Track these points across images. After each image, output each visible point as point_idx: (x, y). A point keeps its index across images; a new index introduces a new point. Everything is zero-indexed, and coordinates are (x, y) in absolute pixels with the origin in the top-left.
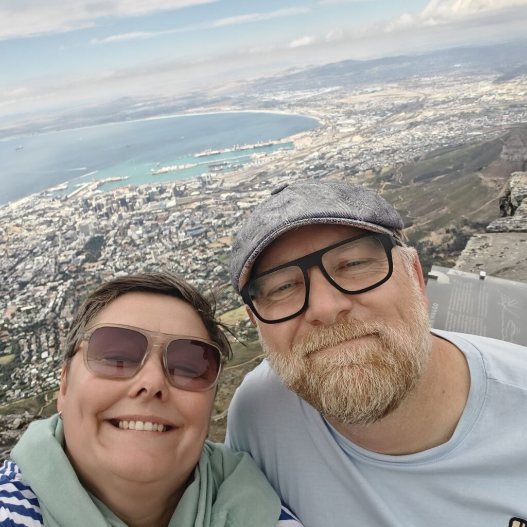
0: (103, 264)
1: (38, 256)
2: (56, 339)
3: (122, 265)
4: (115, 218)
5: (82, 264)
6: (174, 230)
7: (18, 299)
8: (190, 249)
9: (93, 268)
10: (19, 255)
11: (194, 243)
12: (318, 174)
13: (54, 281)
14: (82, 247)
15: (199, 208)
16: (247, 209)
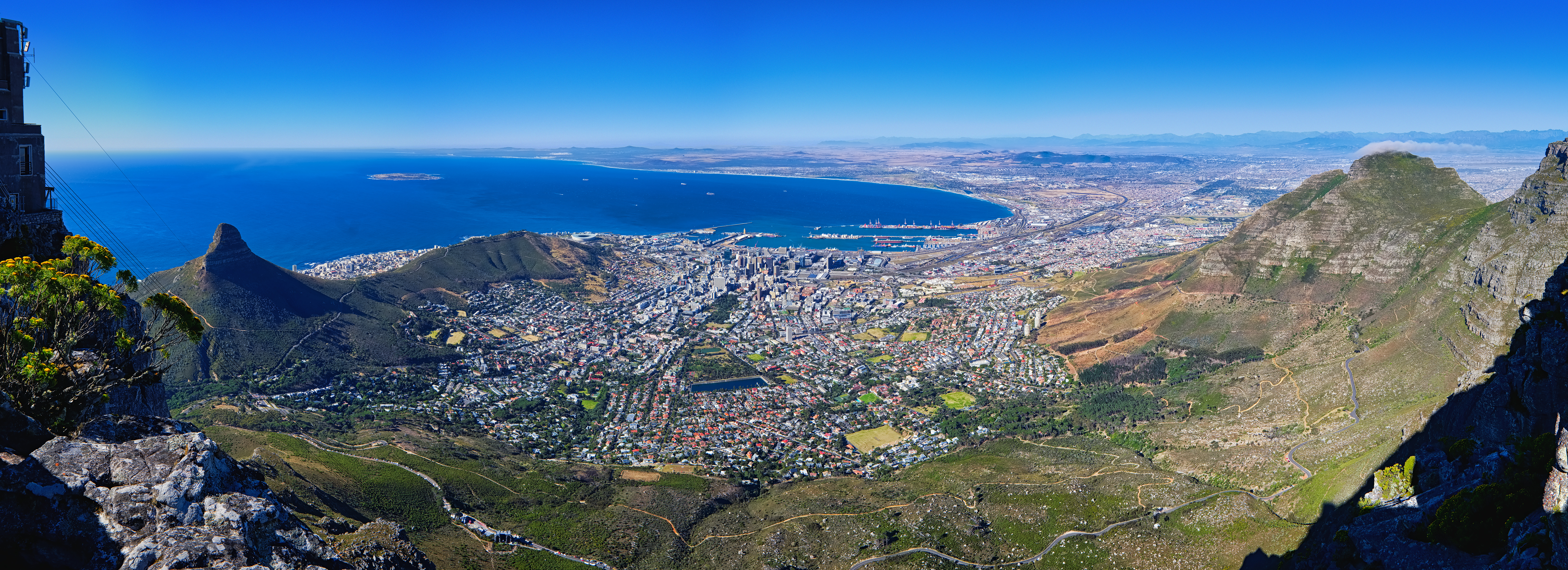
0: (727, 329)
1: (662, 299)
2: (649, 401)
3: (749, 334)
4: (754, 279)
5: (707, 322)
6: (818, 307)
7: (626, 340)
8: (832, 336)
9: (716, 330)
10: (644, 291)
11: (838, 330)
12: (1001, 269)
13: (669, 332)
14: (710, 302)
15: (853, 287)
16: (910, 298)
